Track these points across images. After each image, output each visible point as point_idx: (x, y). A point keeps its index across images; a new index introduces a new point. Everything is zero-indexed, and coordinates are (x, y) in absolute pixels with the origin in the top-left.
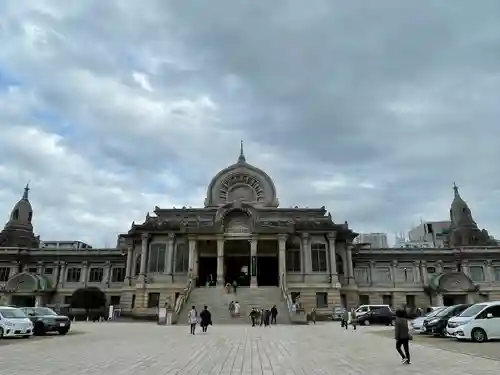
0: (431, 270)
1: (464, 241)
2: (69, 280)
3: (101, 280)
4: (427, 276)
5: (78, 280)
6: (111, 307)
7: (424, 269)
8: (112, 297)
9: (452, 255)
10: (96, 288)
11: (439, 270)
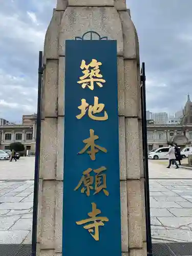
0: (172, 134)
1: (189, 121)
2: (6, 139)
3: (21, 139)
4: (170, 137)
5: (10, 139)
6: (27, 151)
7: (168, 134)
8: (27, 146)
9: (182, 127)
10: (19, 143)
11: (175, 134)
